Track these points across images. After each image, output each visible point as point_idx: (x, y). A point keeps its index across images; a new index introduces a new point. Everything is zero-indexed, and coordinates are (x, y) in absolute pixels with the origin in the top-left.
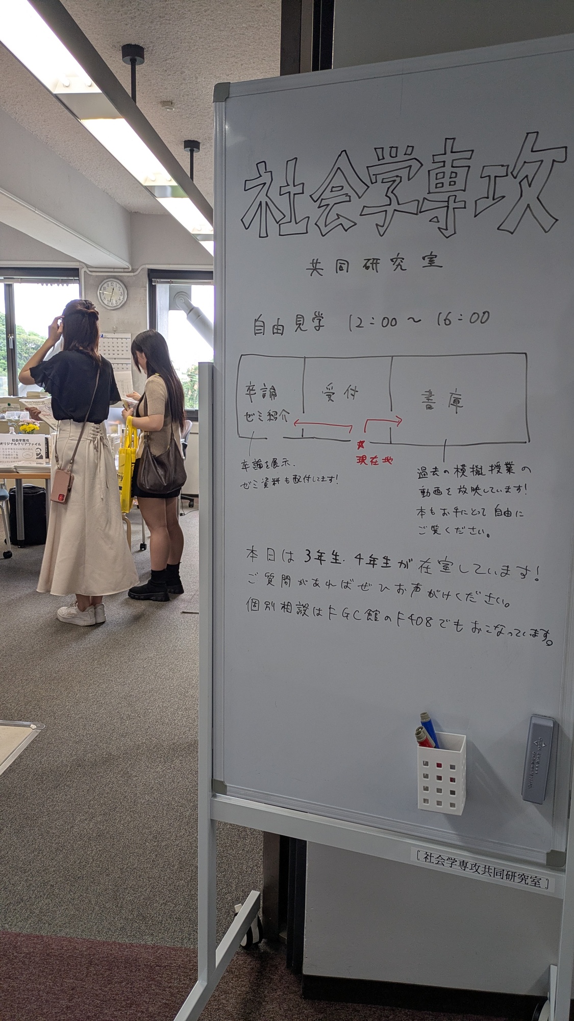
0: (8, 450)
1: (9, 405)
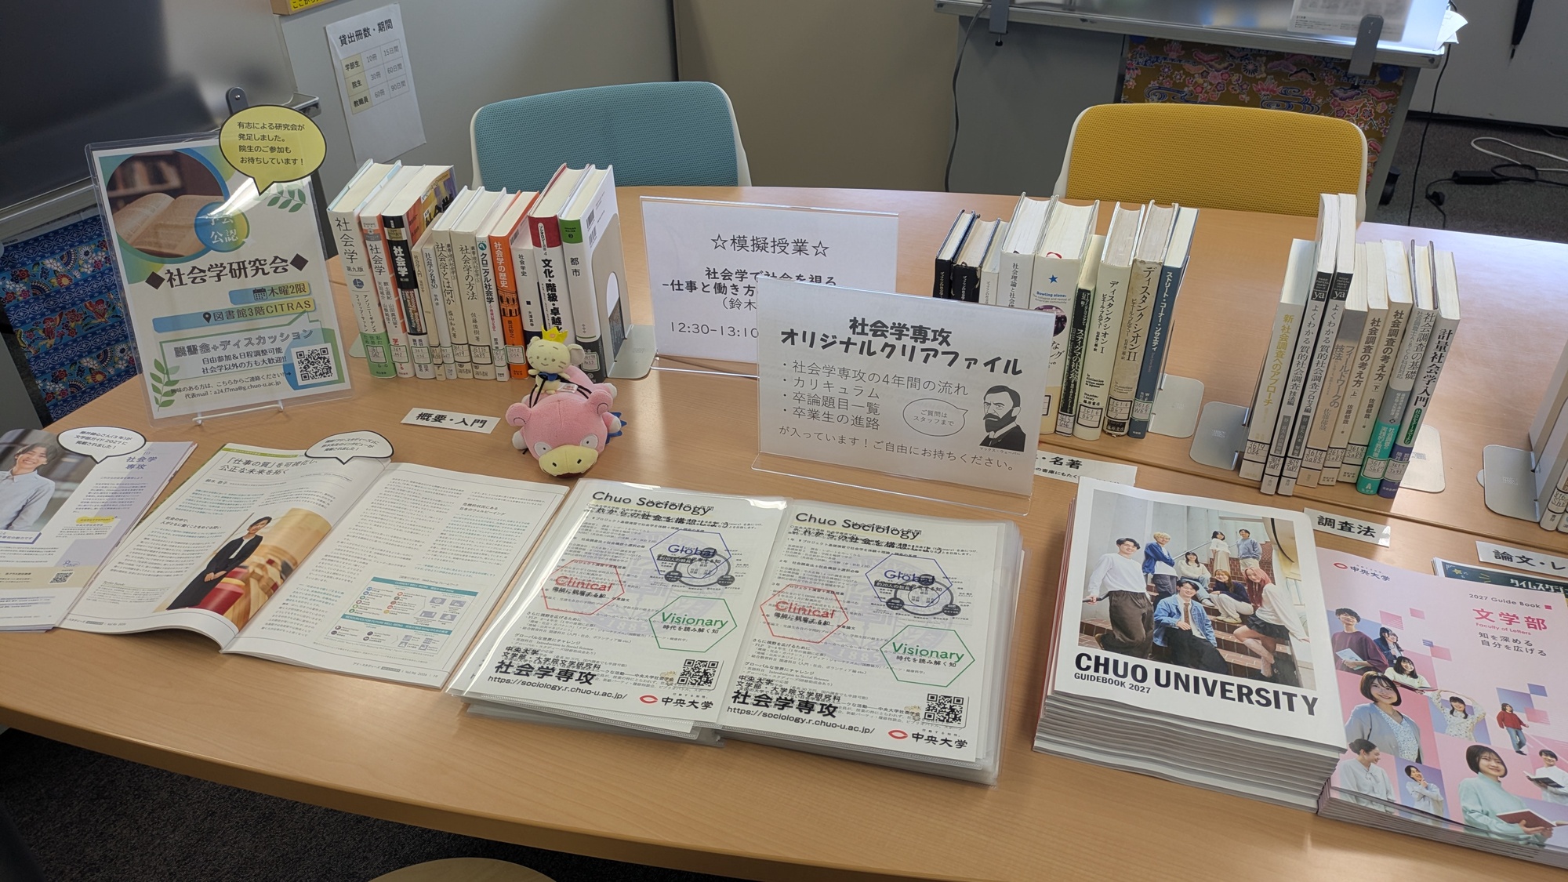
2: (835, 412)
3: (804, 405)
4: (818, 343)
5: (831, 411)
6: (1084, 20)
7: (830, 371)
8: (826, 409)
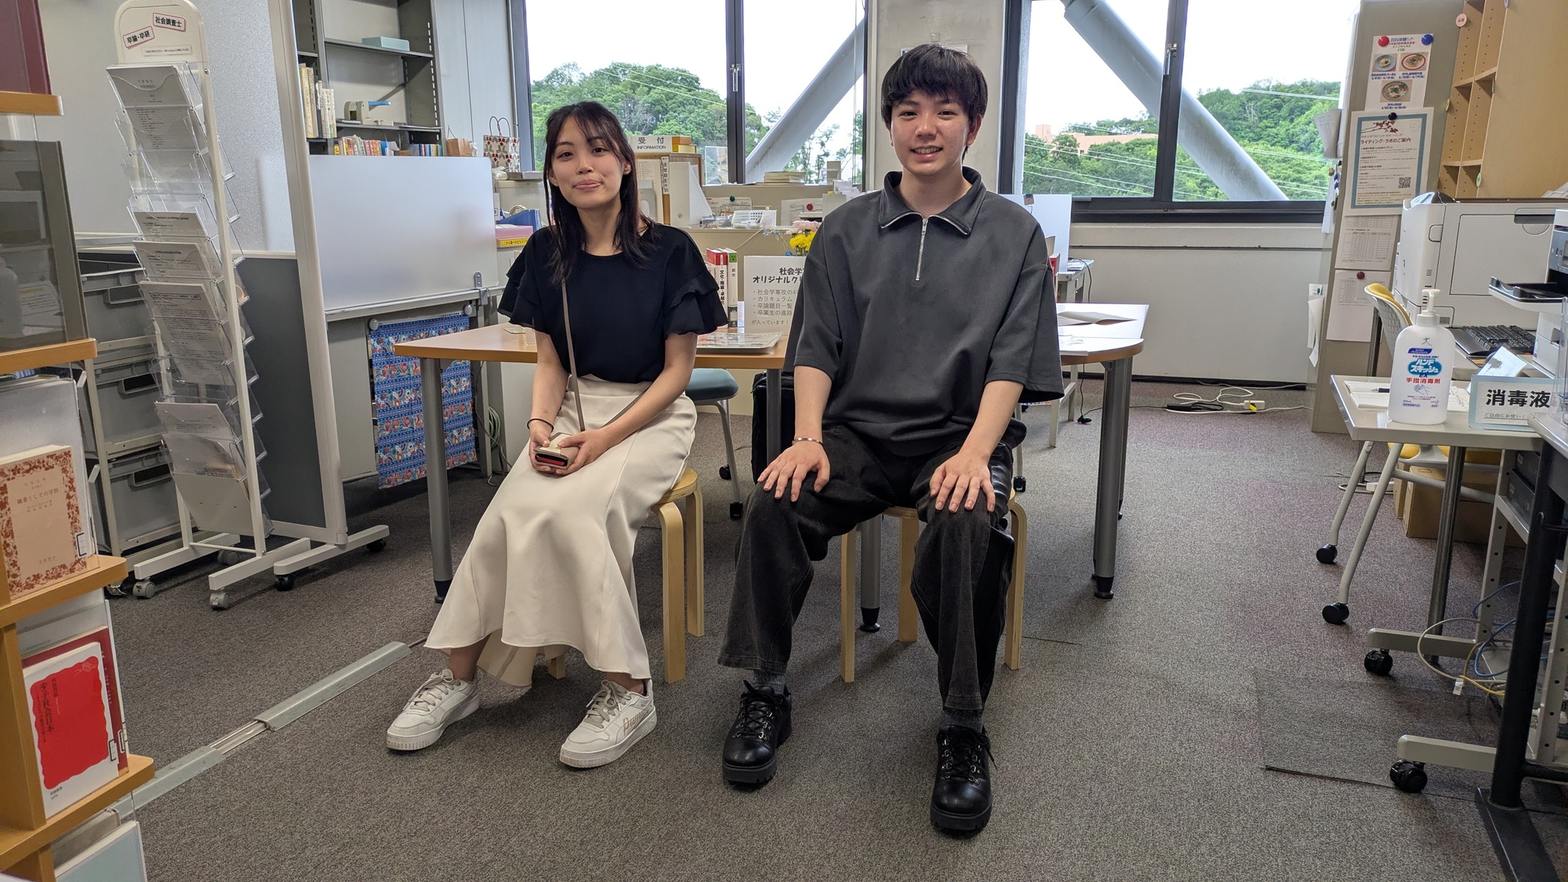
0: (769, 295)
1: (732, 199)
2: (775, 310)
3: (763, 309)
4: (768, 281)
5: (773, 310)
7: (772, 291)
8: (771, 309)
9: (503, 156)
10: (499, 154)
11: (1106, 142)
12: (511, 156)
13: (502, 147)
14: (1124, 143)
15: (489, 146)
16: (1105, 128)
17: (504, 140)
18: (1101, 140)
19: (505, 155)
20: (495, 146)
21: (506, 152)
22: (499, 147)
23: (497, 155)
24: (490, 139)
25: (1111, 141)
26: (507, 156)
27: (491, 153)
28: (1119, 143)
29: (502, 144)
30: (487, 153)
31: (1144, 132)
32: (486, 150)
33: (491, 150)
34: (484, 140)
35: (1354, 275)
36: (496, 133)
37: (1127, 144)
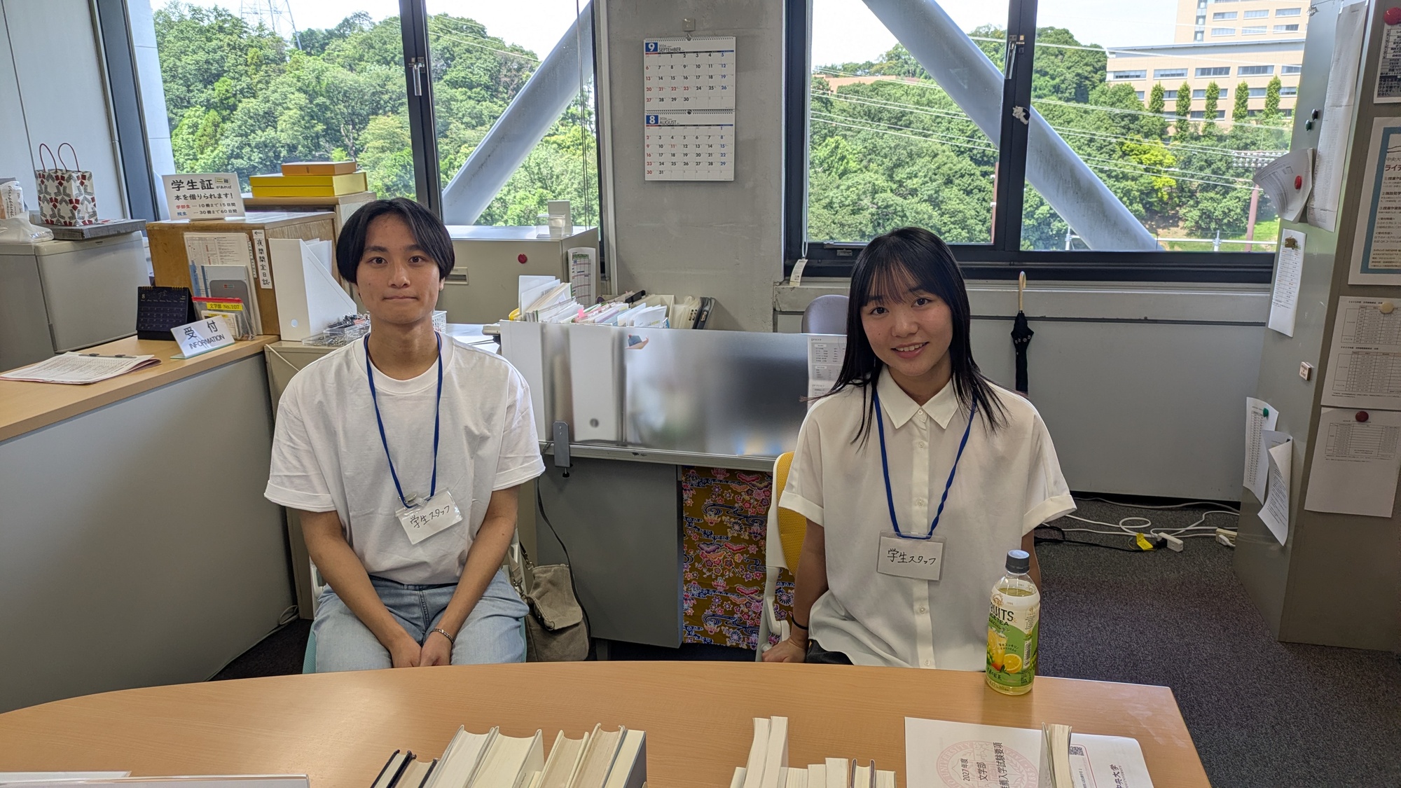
6: (635, 454)
9: (65, 201)
10: (59, 198)
11: (852, 83)
12: (77, 201)
13: (61, 188)
14: (868, 83)
15: (43, 186)
16: (852, 69)
17: (63, 178)
18: (848, 81)
19: (67, 199)
20: (52, 187)
21: (69, 195)
22: (57, 187)
23: (56, 200)
24: (44, 176)
25: (857, 82)
26: (71, 201)
27: (48, 197)
28: (864, 84)
29: (61, 184)
30: (42, 196)
31: (884, 74)
32: (40, 192)
33: (47, 192)
34: (36, 177)
35: (1352, 417)
36: (49, 166)
37: (872, 85)
